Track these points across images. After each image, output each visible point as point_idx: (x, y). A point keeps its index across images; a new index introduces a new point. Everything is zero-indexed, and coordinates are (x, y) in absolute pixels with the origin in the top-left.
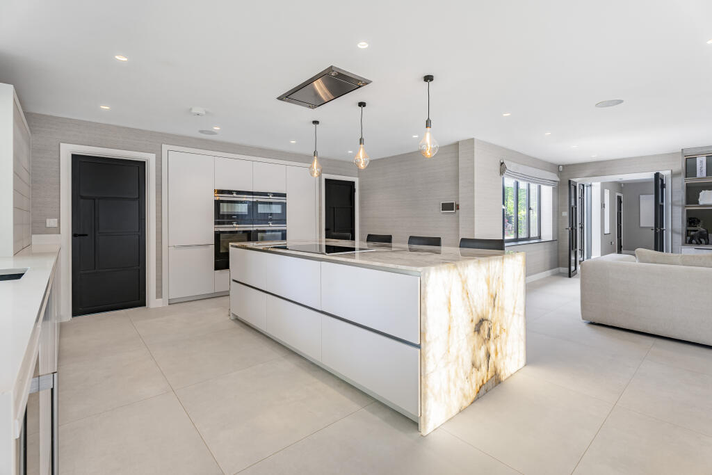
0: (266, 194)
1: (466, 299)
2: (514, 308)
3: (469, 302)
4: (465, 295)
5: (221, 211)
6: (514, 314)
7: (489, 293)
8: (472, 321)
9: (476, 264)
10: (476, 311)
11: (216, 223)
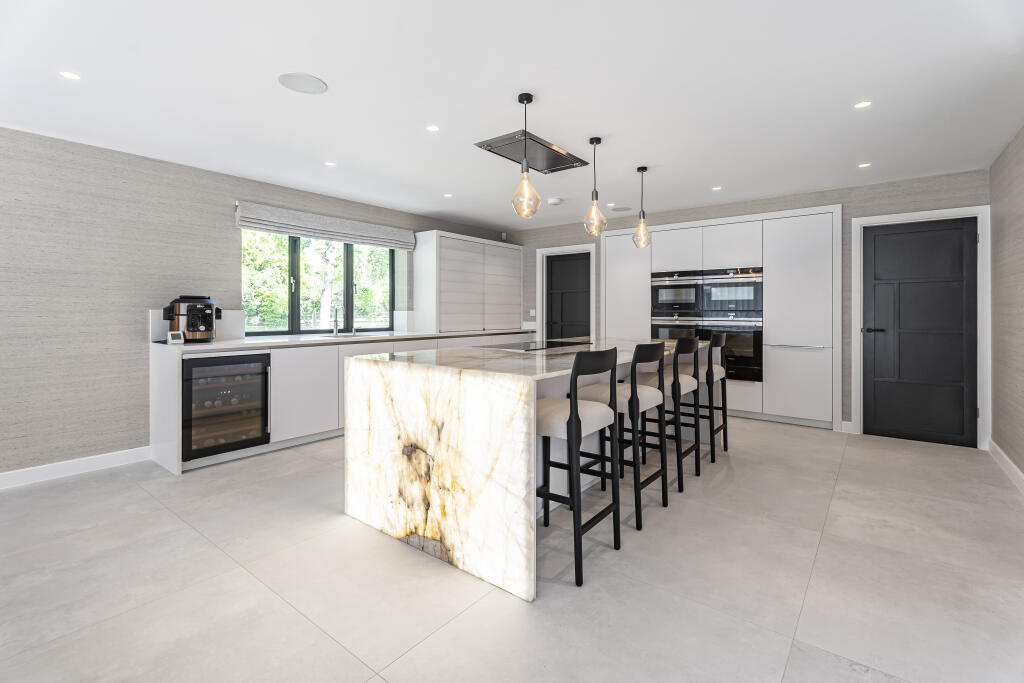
0: (725, 272)
1: (390, 406)
2: (492, 469)
3: (395, 412)
4: (388, 401)
5: (660, 299)
6: (489, 477)
7: (428, 415)
8: (399, 438)
9: (406, 369)
10: (405, 429)
11: (653, 314)
